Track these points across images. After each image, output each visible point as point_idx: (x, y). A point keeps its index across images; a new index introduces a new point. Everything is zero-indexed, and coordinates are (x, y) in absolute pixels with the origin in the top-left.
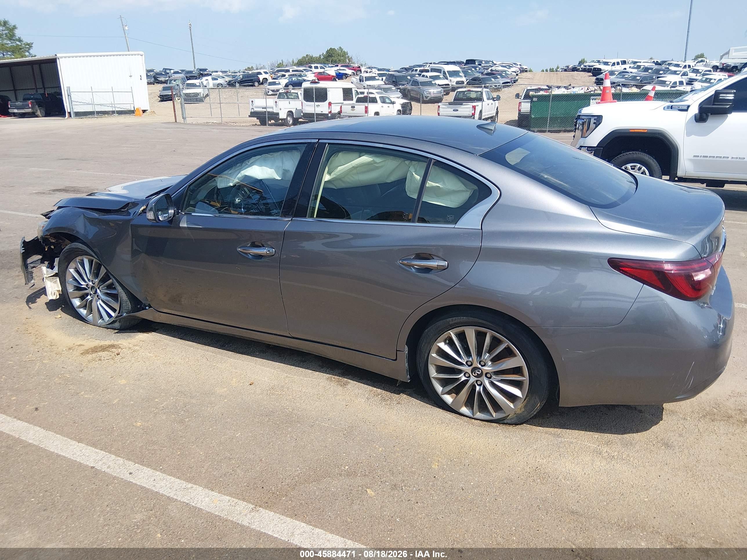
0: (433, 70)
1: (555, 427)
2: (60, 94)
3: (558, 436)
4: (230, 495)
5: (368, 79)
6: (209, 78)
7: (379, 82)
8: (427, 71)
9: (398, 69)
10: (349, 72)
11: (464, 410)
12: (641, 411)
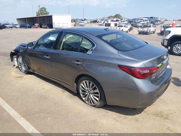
0: (141, 19)
1: (108, 110)
2: (52, 23)
3: (108, 113)
4: (18, 113)
5: (123, 21)
6: (86, 21)
7: (126, 22)
8: (139, 20)
9: (132, 19)
10: (119, 20)
11: (87, 102)
12: (136, 110)
